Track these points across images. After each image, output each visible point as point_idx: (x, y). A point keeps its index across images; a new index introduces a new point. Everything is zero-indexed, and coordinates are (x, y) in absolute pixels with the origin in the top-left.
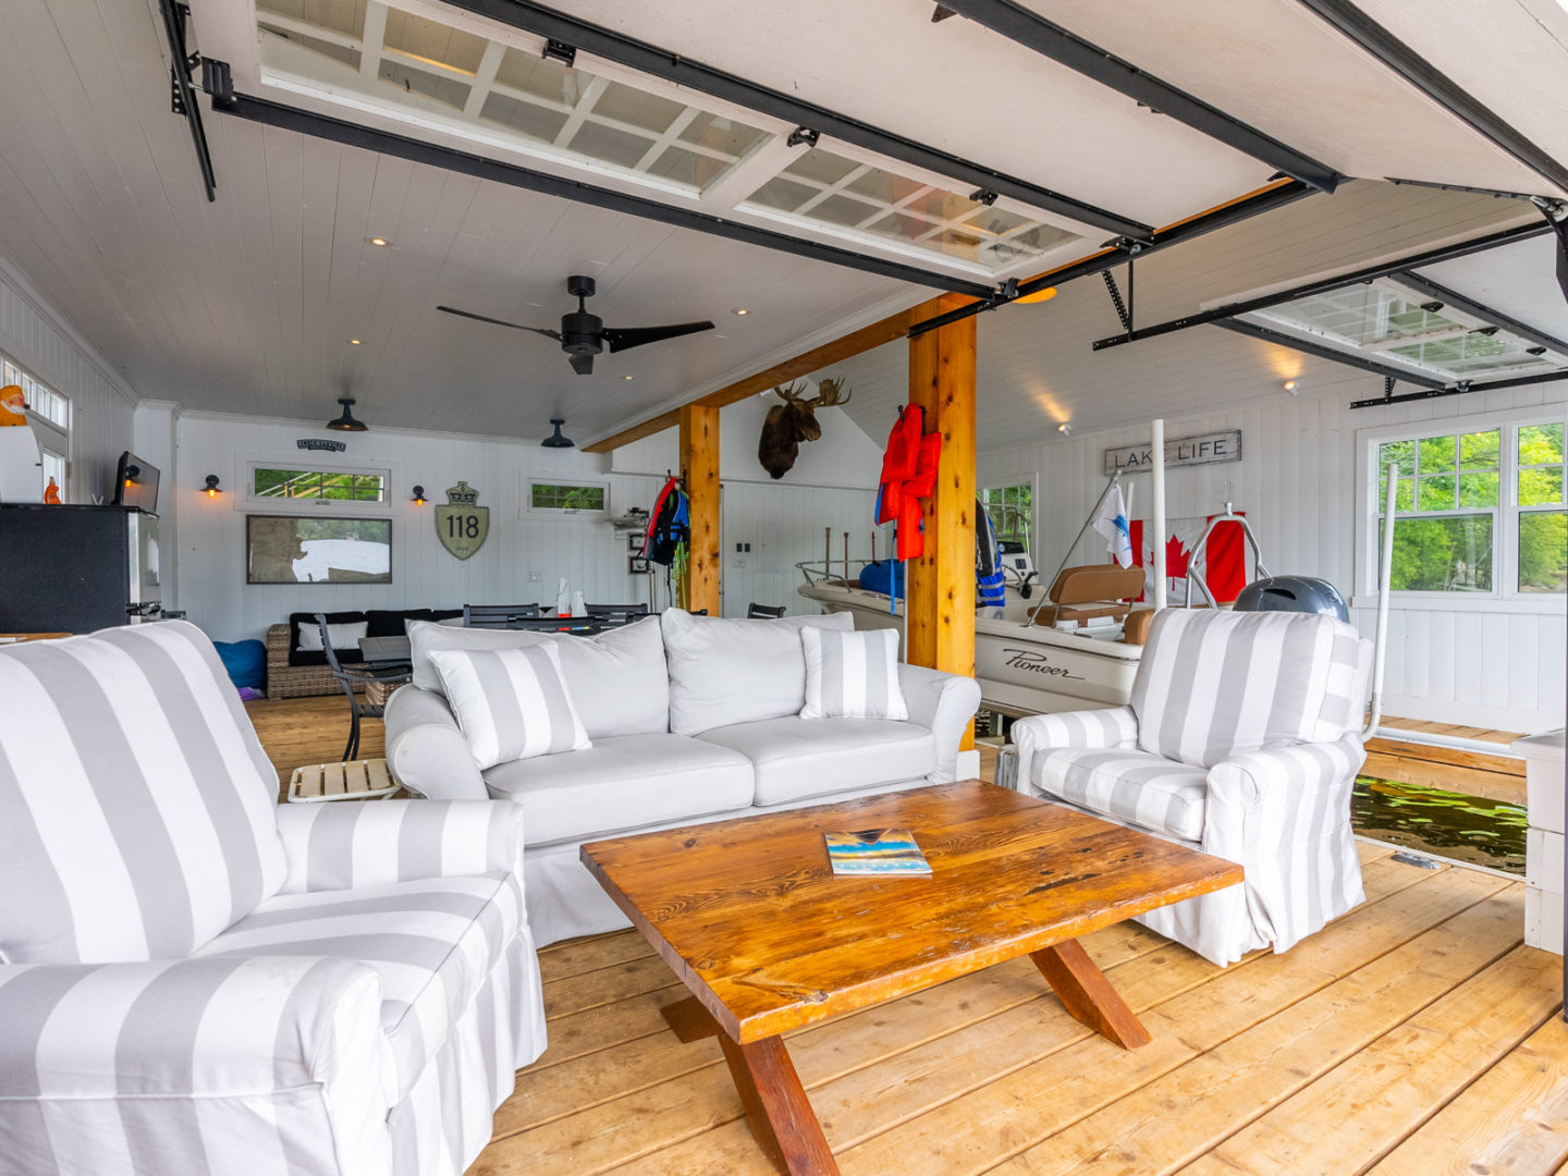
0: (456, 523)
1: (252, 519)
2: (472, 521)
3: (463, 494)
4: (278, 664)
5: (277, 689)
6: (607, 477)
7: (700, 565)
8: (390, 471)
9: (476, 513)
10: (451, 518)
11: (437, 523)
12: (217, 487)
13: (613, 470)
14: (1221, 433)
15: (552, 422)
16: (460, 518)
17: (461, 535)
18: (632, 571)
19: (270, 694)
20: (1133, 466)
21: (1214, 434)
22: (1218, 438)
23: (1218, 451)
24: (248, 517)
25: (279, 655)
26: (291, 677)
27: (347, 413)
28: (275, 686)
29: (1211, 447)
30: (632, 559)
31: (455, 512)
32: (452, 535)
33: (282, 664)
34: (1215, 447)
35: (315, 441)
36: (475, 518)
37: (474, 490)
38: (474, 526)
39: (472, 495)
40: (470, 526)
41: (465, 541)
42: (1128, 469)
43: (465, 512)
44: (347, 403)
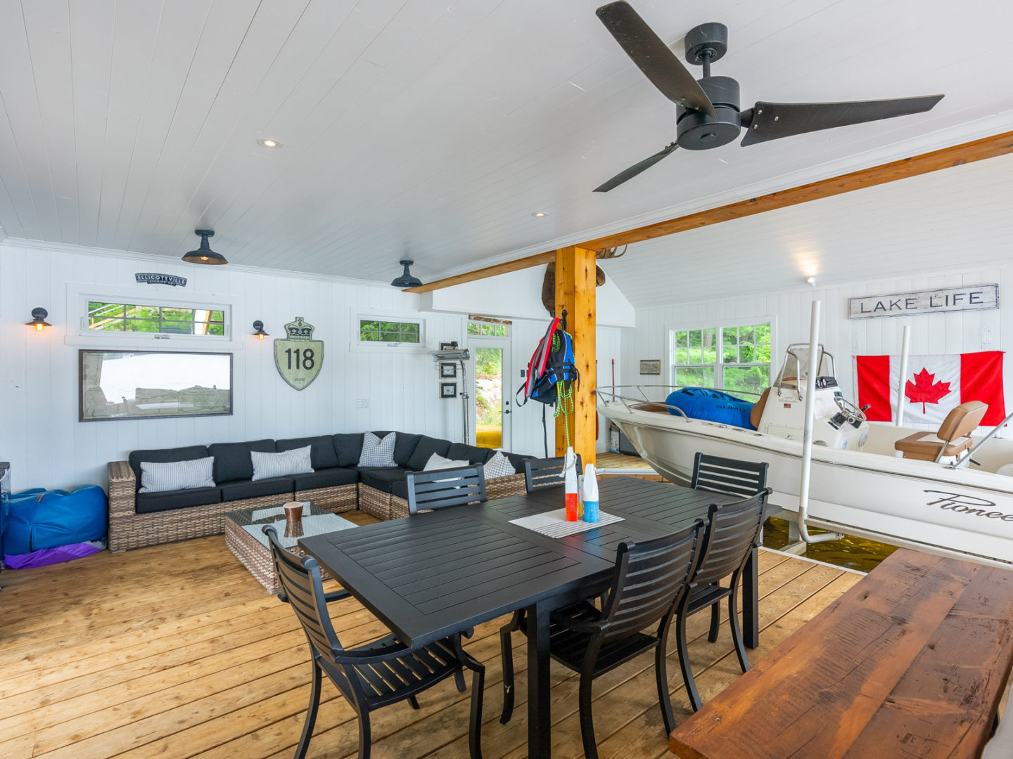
0: (294, 356)
1: (84, 354)
2: (309, 354)
3: (300, 329)
4: (122, 514)
5: (120, 541)
6: (424, 315)
7: (582, 403)
8: (231, 306)
9: (312, 346)
10: (289, 351)
11: (276, 356)
12: (45, 320)
13: (433, 308)
14: (977, 286)
15: (402, 262)
16: (297, 352)
17: (298, 367)
18: (443, 396)
19: (112, 547)
20: (880, 312)
21: (970, 287)
22: (972, 290)
23: (974, 300)
24: (81, 352)
25: (124, 503)
26: (137, 526)
27: (205, 245)
28: (118, 539)
29: (967, 298)
30: (443, 385)
31: (293, 345)
32: (290, 367)
33: (126, 513)
34: (971, 298)
35: (155, 275)
36: (311, 351)
37: (310, 326)
38: (310, 358)
39: (309, 330)
40: (307, 358)
41: (302, 372)
42: (875, 314)
43: (302, 345)
44: (205, 234)
